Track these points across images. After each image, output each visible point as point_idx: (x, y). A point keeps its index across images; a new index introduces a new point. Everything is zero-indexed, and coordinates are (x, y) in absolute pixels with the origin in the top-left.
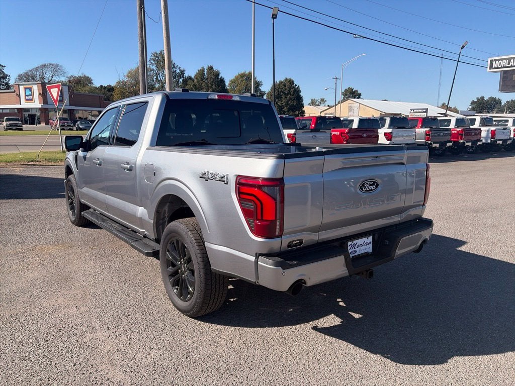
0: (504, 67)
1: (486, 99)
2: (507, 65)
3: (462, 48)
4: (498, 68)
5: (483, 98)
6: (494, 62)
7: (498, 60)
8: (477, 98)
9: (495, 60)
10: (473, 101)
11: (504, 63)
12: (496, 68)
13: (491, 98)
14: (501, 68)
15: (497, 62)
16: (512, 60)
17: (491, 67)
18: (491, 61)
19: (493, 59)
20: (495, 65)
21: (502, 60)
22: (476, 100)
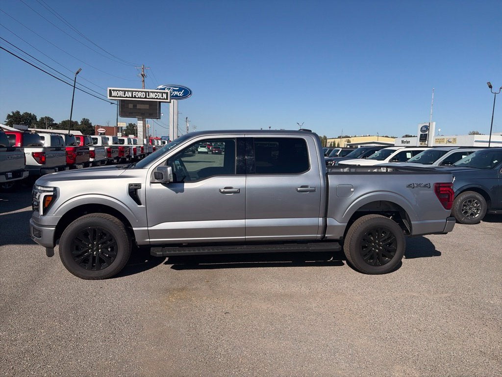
0: (121, 97)
1: (21, 113)
2: (123, 96)
3: (77, 74)
4: (116, 97)
5: (18, 113)
6: (113, 92)
7: (116, 91)
8: (13, 113)
9: (114, 90)
10: (9, 115)
11: (121, 94)
12: (114, 97)
13: (26, 113)
14: (119, 97)
15: (115, 92)
16: (127, 92)
17: (111, 95)
18: (110, 90)
19: (112, 89)
20: (114, 94)
21: (119, 91)
22: (11, 114)
